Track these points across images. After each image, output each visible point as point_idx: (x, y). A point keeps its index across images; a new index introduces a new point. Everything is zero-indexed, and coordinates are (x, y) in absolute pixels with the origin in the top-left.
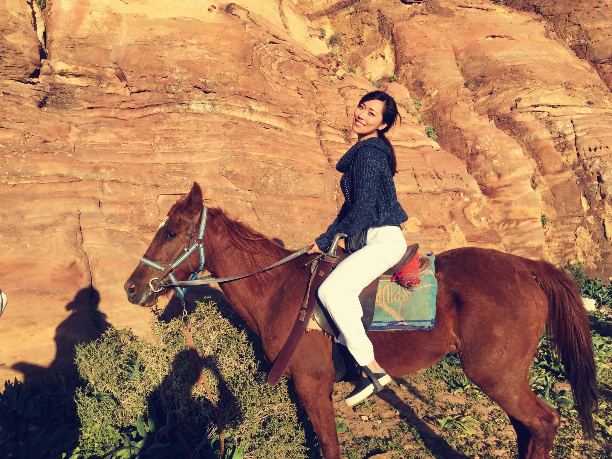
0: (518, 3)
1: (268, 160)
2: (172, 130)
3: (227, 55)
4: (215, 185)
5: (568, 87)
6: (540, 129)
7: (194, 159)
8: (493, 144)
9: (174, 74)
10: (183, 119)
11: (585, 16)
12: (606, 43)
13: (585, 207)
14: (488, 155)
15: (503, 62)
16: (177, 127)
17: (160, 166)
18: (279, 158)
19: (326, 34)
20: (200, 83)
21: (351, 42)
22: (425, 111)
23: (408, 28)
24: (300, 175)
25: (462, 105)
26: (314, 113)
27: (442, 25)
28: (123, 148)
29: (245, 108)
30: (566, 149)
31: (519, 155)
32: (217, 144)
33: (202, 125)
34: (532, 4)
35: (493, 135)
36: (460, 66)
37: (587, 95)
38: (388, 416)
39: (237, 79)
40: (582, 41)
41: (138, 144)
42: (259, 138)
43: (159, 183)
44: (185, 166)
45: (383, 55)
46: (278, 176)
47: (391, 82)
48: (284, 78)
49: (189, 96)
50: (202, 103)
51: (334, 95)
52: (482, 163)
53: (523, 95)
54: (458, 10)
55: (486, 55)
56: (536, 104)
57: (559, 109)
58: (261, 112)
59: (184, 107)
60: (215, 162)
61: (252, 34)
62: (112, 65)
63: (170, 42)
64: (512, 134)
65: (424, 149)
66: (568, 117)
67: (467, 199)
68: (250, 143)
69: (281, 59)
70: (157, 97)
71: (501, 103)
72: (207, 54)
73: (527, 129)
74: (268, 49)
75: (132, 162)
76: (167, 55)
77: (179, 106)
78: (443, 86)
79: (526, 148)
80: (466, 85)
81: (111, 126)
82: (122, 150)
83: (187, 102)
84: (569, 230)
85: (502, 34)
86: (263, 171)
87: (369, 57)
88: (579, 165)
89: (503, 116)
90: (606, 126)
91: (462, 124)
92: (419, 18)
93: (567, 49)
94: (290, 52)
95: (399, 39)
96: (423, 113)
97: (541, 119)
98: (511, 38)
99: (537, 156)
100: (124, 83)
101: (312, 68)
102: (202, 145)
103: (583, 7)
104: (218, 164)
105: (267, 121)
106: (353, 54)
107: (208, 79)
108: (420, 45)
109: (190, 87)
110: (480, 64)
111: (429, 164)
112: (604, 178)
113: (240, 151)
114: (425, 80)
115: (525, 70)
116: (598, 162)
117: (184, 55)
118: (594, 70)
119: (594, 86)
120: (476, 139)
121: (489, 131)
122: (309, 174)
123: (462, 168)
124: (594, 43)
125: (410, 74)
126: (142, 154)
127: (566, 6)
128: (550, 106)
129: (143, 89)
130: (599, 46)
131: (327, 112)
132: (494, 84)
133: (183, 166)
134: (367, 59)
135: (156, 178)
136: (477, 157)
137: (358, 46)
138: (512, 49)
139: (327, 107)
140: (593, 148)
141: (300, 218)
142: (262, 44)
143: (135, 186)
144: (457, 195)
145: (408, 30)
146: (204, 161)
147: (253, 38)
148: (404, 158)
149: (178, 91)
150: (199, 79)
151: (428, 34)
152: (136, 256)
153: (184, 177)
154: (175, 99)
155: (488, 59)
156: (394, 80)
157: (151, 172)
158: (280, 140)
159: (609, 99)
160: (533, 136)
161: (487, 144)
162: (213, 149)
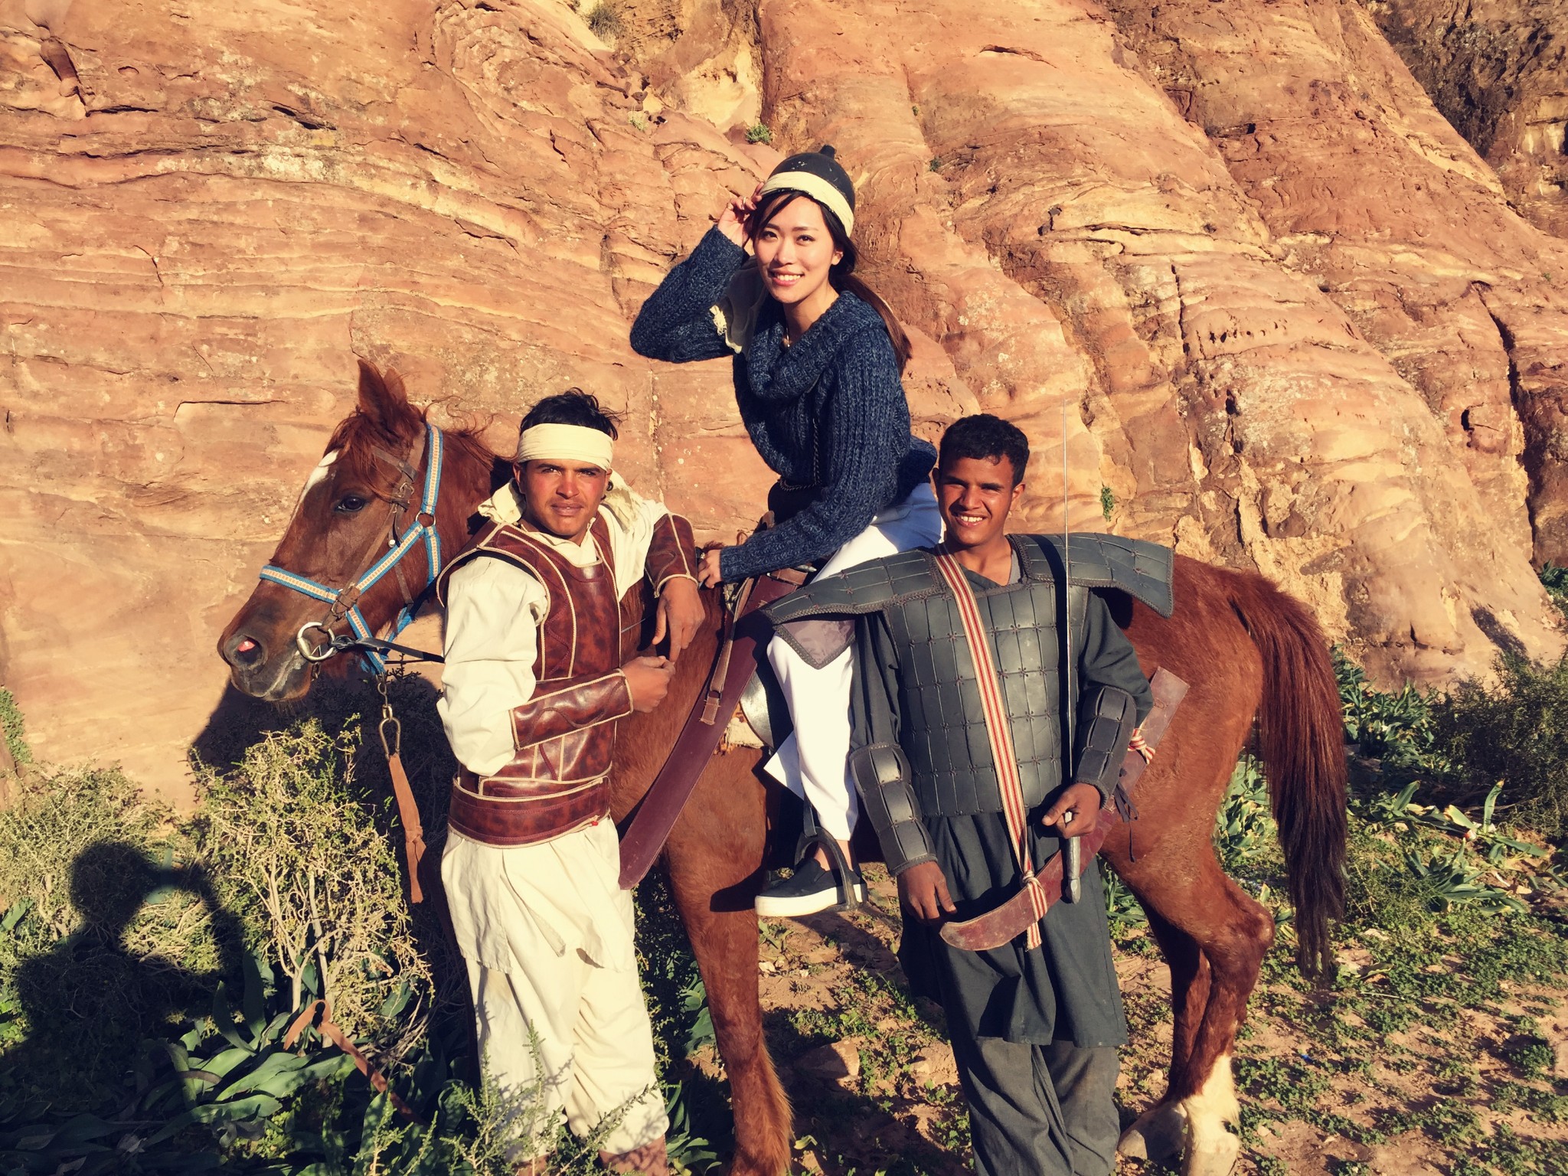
1: (482, 323)
2: (213, 223)
3: (364, 27)
4: (340, 382)
5: (1165, 186)
6: (1103, 283)
7: (280, 307)
8: (998, 314)
9: (217, 68)
10: (243, 196)
11: (1190, 19)
12: (1234, 90)
13: (1199, 470)
14: (986, 342)
15: (1020, 116)
16: (227, 218)
17: (181, 323)
18: (512, 317)
20: (293, 98)
21: (648, 29)
23: (796, 7)
24: (564, 365)
25: (925, 212)
26: (596, 206)
27: (878, 9)
28: (69, 267)
29: (415, 177)
30: (1160, 334)
31: (1056, 344)
32: (344, 272)
33: (298, 214)
35: (999, 292)
36: (921, 116)
37: (1204, 209)
38: (821, 960)
39: (394, 96)
40: (1181, 81)
41: (114, 257)
42: (455, 262)
43: (181, 369)
44: (253, 326)
45: (733, 70)
46: (507, 366)
47: (751, 142)
48: (515, 105)
49: (260, 132)
50: (298, 156)
51: (644, 162)
52: (974, 359)
53: (1066, 199)
55: (981, 94)
56: (1096, 222)
57: (1145, 237)
58: (459, 192)
59: (247, 163)
60: (336, 320)
62: (31, 28)
64: (1042, 292)
66: (1165, 259)
68: (433, 272)
69: (507, 52)
70: (165, 130)
71: (1016, 215)
72: (311, 19)
73: (1074, 284)
74: (472, 22)
75: (97, 308)
76: (198, 14)
77: (232, 159)
78: (882, 164)
79: (1071, 328)
80: (935, 166)
81: (31, 204)
82: (65, 272)
83: (255, 148)
84: (1162, 523)
85: (1018, 46)
86: (469, 350)
87: (695, 73)
88: (1188, 373)
89: (1022, 247)
90: (1247, 285)
91: (927, 263)
93: (1160, 93)
94: (531, 38)
95: (774, 34)
97: (1105, 260)
98: (1038, 58)
99: (1095, 349)
100: (68, 83)
101: (586, 86)
102: (301, 269)
104: (346, 326)
105: (476, 216)
106: (654, 62)
107: (313, 89)
108: (824, 53)
109: (263, 107)
110: (967, 114)
112: (1242, 404)
113: (407, 291)
114: (837, 145)
115: (1072, 139)
116: (1228, 366)
117: (244, 17)
118: (1215, 151)
119: (1218, 188)
120: (960, 298)
121: (989, 281)
122: (587, 365)
123: (945, 368)
124: (1208, 86)
125: (802, 125)
126: (127, 287)
128: (1126, 229)
129: (126, 102)
130: (1217, 95)
131: (627, 205)
132: (1000, 167)
133: (247, 326)
134: (691, 79)
135: (171, 356)
136: (961, 343)
137: (666, 42)
138: (1041, 84)
139: (628, 192)
140: (1218, 333)
142: (457, 6)
143: (108, 375)
145: (797, 14)
146: (307, 316)
149: (229, 116)
150: (290, 87)
151: (844, 29)
152: (120, 570)
153: (251, 355)
154: (221, 137)
155: (986, 105)
156: (761, 139)
157: (153, 338)
158: (512, 270)
159: (1249, 221)
160: (1088, 299)
161: (984, 312)
162: (332, 282)
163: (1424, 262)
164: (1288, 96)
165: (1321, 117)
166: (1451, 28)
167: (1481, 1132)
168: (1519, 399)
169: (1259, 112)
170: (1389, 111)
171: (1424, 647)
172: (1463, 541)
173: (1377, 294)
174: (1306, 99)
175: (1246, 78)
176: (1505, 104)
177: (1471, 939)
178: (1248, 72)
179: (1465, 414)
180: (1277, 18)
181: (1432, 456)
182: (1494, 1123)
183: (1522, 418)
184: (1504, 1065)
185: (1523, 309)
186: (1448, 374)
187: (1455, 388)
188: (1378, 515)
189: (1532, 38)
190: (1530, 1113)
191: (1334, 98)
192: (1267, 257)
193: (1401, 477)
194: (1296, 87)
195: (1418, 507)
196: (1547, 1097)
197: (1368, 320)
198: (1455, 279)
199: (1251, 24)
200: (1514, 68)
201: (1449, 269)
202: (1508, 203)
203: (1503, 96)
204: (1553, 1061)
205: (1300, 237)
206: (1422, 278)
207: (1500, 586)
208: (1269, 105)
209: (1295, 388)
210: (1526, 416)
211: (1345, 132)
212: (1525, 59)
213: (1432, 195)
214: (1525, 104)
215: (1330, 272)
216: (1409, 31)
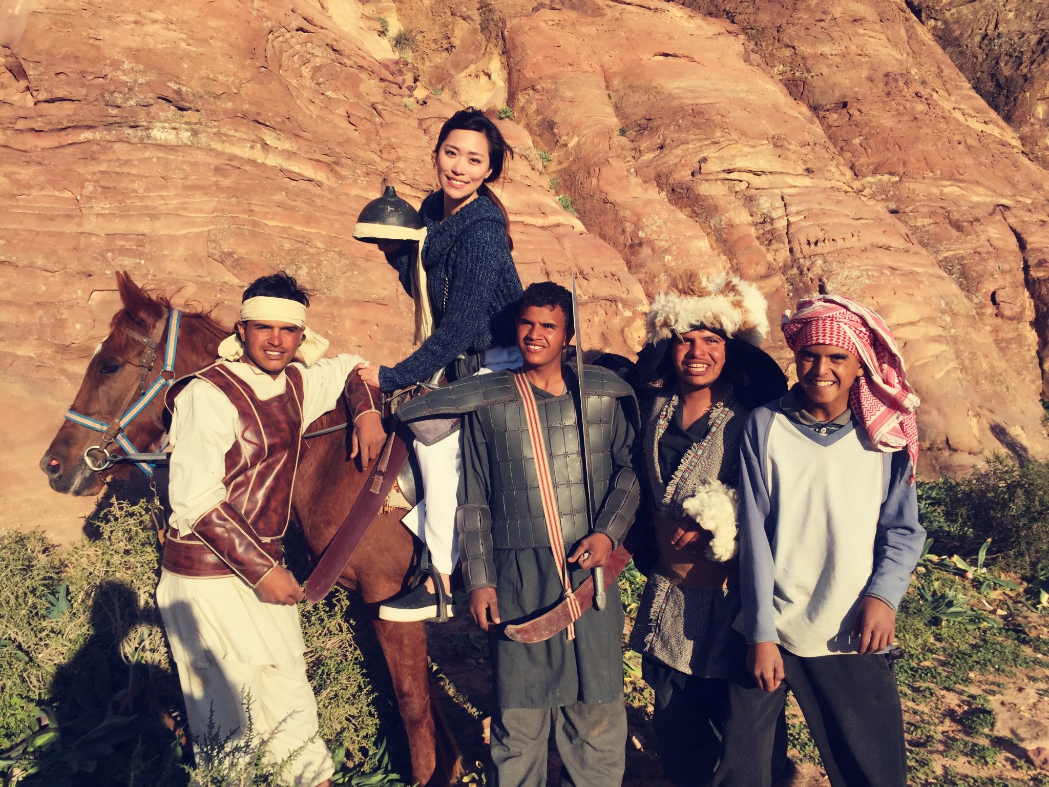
0: (701, 4)
1: (297, 237)
2: (117, 173)
3: (219, 44)
4: (200, 276)
5: (778, 143)
6: (735, 208)
7: (160, 228)
8: (664, 229)
9: (120, 73)
10: (136, 155)
11: (802, 33)
12: (833, 80)
14: (657, 248)
15: (680, 98)
16: (125, 169)
17: (94, 239)
18: (318, 233)
19: (389, 28)
20: (170, 91)
21: (433, 46)
22: (559, 171)
23: (529, 29)
24: (354, 264)
25: (616, 163)
26: (378, 159)
27: (585, 30)
28: (21, 203)
29: (253, 141)
30: (773, 241)
31: (704, 249)
32: (204, 204)
33: (173, 167)
34: (723, 8)
35: (665, 214)
36: (613, 99)
37: (805, 158)
39: (239, 89)
40: (797, 74)
41: (50, 196)
42: (279, 197)
43: (93, 269)
44: (143, 240)
45: (489, 72)
46: (315, 265)
47: (501, 119)
48: (323, 94)
49: (148, 113)
50: (174, 128)
51: (411, 130)
52: (648, 260)
53: (711, 153)
54: (610, 7)
55: (653, 84)
56: (730, 167)
57: (763, 177)
58: (283, 151)
59: (140, 134)
60: (198, 235)
61: (266, 11)
63: (113, 14)
64: (694, 214)
65: (560, 230)
66: (777, 191)
67: (628, 314)
68: (264, 204)
69: (318, 59)
70: (87, 113)
71: (676, 164)
72: (183, 40)
73: (716, 209)
74: (294, 40)
75: (39, 230)
76: (107, 37)
77: (130, 131)
78: (587, 131)
79: (714, 238)
80: (623, 132)
82: (18, 207)
83: (145, 124)
85: (678, 52)
86: (288, 254)
87: (464, 74)
88: (792, 267)
89: (680, 185)
90: (833, 208)
91: (616, 196)
92: (548, 14)
93: (776, 82)
94: (334, 50)
95: (515, 47)
96: (555, 175)
97: (736, 192)
98: (692, 60)
99: (730, 252)
100: (23, 84)
101: (372, 81)
102: (174, 202)
103: (799, 19)
104: (204, 239)
105: (294, 167)
106: (437, 67)
107: (184, 85)
108: (548, 59)
109: (150, 97)
110: (644, 98)
111: (569, 255)
112: (829, 287)
113: (246, 217)
114: (557, 119)
115: (714, 113)
116: (819, 262)
117: (138, 39)
118: (816, 120)
119: (815, 144)
120: (639, 220)
121: (658, 208)
122: (369, 264)
123: (618, 265)
124: (815, 78)
125: (534, 107)
126: (58, 216)
127: (774, 15)
128: (751, 171)
129: (60, 95)
130: (822, 83)
131: (399, 159)
132: (666, 132)
133: (138, 240)
134: (461, 78)
135: (87, 260)
136: (640, 250)
137: (445, 54)
138: (694, 77)
139: (400, 150)
140: (812, 240)
141: (354, 339)
142: (283, 30)
143: (45, 273)
144: (613, 306)
145: (530, 33)
146: (178, 233)
147: (268, 19)
148: (528, 242)
149: (128, 104)
150: (169, 84)
151: (562, 43)
152: (49, 401)
153: (140, 259)
154: (122, 117)
155: (657, 91)
156: (507, 117)
157: (76, 249)
158: (318, 201)
159: (837, 166)
160: (725, 219)
161: (655, 229)
162: (195, 211)
163: (963, 192)
164: (869, 84)
165: (892, 96)
166: (985, 36)
167: (934, 772)
168: (1030, 283)
169: (850, 94)
170: (941, 92)
171: (955, 450)
172: (986, 378)
173: (932, 214)
174: (882, 85)
175: (841, 71)
176: (1022, 86)
177: (956, 645)
178: (842, 67)
179: (994, 294)
180: (861, 31)
181: (962, 322)
182: (944, 766)
183: (1032, 296)
184: (959, 728)
185: (1034, 223)
186: (981, 267)
187: (986, 276)
188: (923, 362)
189: (1040, 42)
190: (970, 759)
191: (901, 84)
192: (850, 189)
193: (940, 336)
194: (874, 77)
195: (951, 355)
196: (984, 749)
197: (926, 231)
198: (985, 203)
199: (843, 35)
200: (1028, 62)
201: (981, 197)
202: (1023, 152)
203: (1021, 81)
204: (993, 725)
205: (879, 177)
206: (962, 203)
207: (1014, 409)
208: (857, 89)
209: (865, 276)
210: (1035, 295)
211: (908, 106)
212: (1035, 57)
213: (969, 147)
214: (1036, 86)
215: (899, 200)
216: (957, 39)
